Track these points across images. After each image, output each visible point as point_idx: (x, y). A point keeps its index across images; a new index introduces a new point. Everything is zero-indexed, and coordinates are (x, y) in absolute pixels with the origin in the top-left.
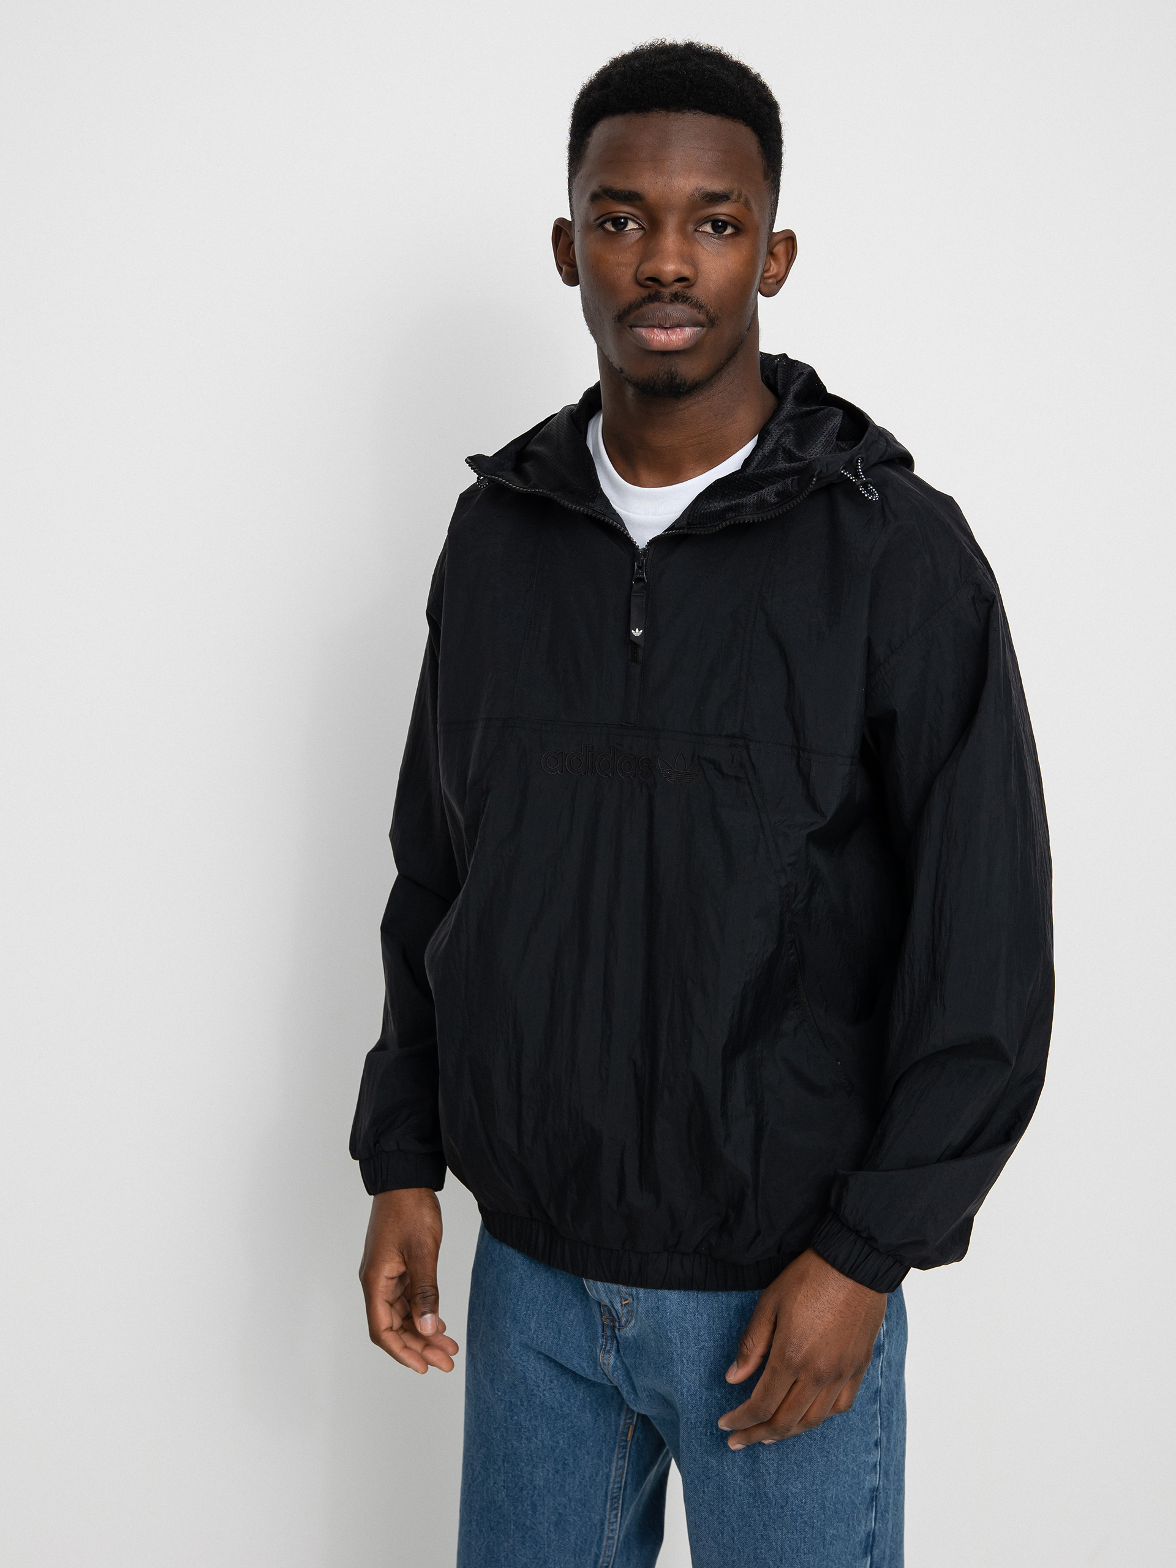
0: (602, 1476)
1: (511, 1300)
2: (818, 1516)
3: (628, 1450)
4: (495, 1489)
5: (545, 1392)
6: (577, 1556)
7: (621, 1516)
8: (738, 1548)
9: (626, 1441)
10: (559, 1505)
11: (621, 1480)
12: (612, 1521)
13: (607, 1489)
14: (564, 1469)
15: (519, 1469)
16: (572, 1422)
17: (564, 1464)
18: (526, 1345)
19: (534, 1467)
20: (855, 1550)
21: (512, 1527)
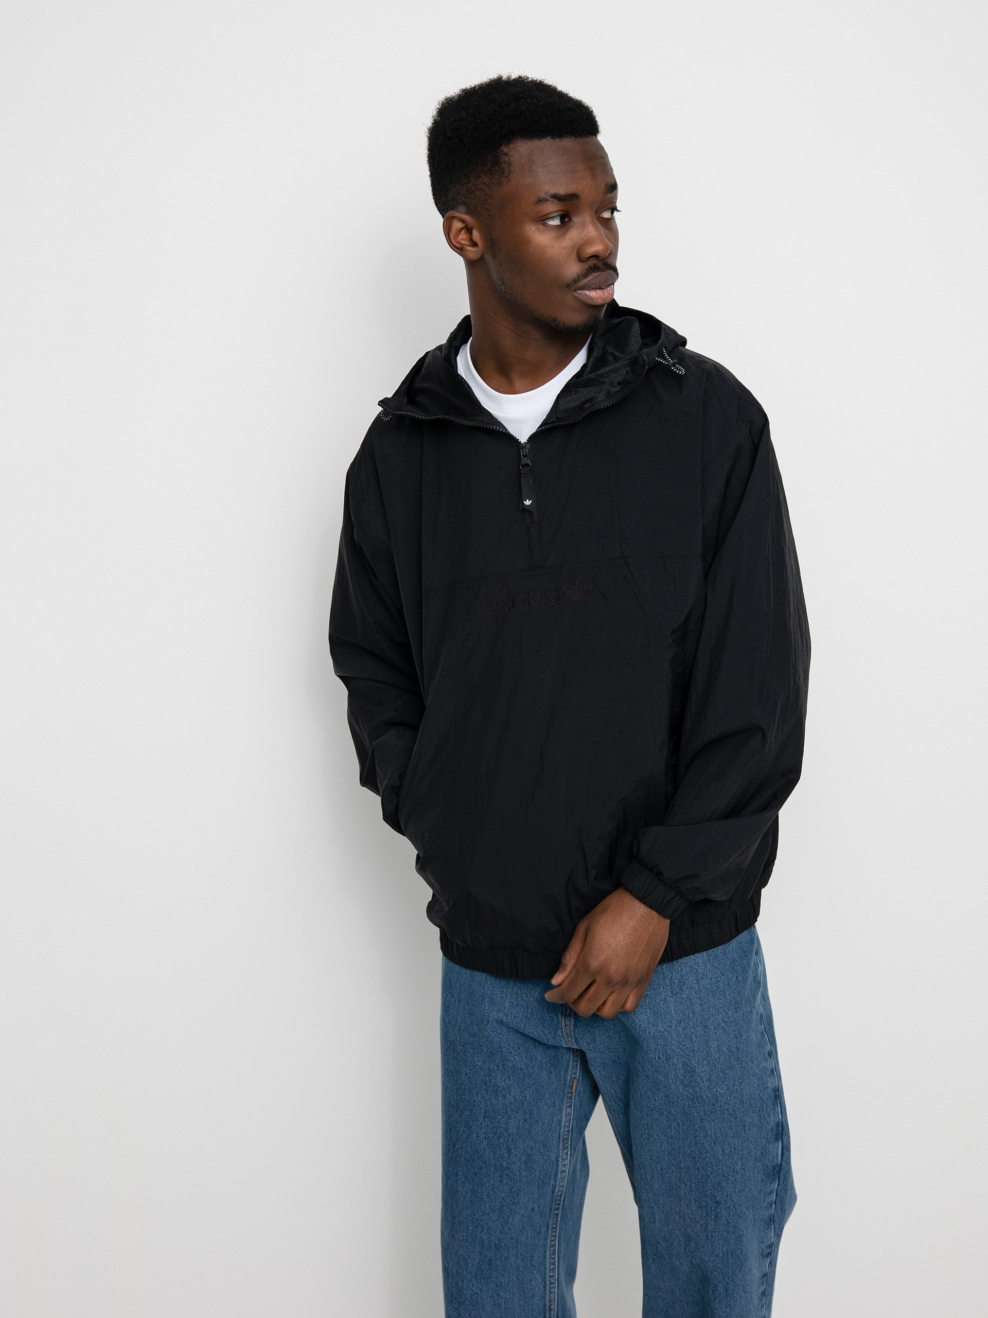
0: (556, 1122)
1: (488, 988)
2: (739, 1109)
3: (573, 1100)
4: (478, 1141)
5: (516, 1057)
6: (540, 1188)
7: (570, 1154)
8: (682, 1137)
9: (572, 1093)
10: (528, 1147)
11: (570, 1125)
12: (564, 1158)
13: (559, 1132)
14: (531, 1118)
15: (497, 1121)
16: (535, 1079)
17: (531, 1114)
18: (502, 1021)
19: (508, 1118)
20: (768, 1135)
21: (492, 1169)
